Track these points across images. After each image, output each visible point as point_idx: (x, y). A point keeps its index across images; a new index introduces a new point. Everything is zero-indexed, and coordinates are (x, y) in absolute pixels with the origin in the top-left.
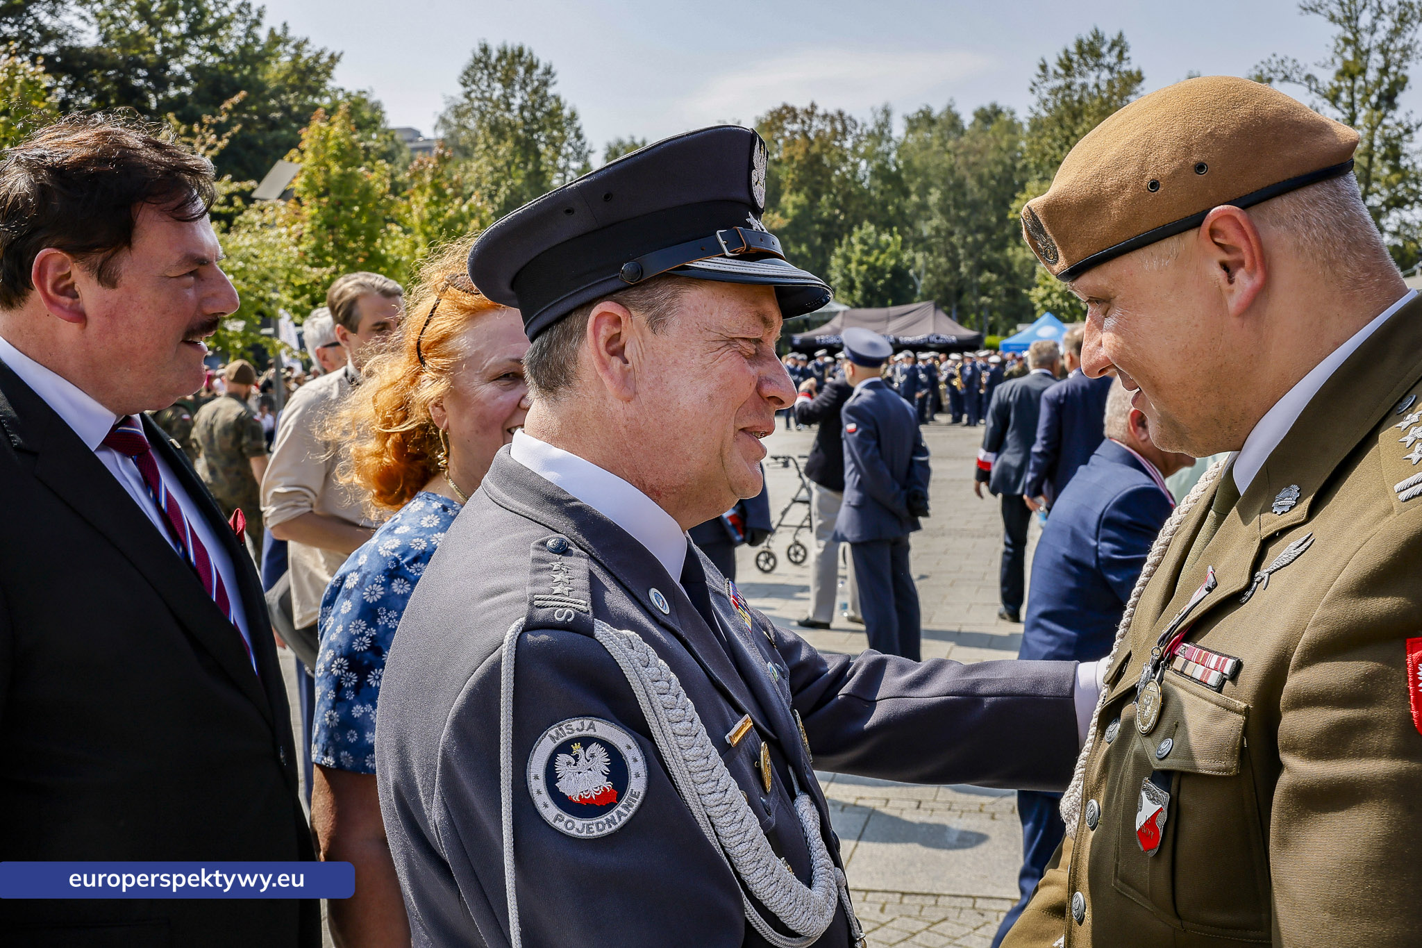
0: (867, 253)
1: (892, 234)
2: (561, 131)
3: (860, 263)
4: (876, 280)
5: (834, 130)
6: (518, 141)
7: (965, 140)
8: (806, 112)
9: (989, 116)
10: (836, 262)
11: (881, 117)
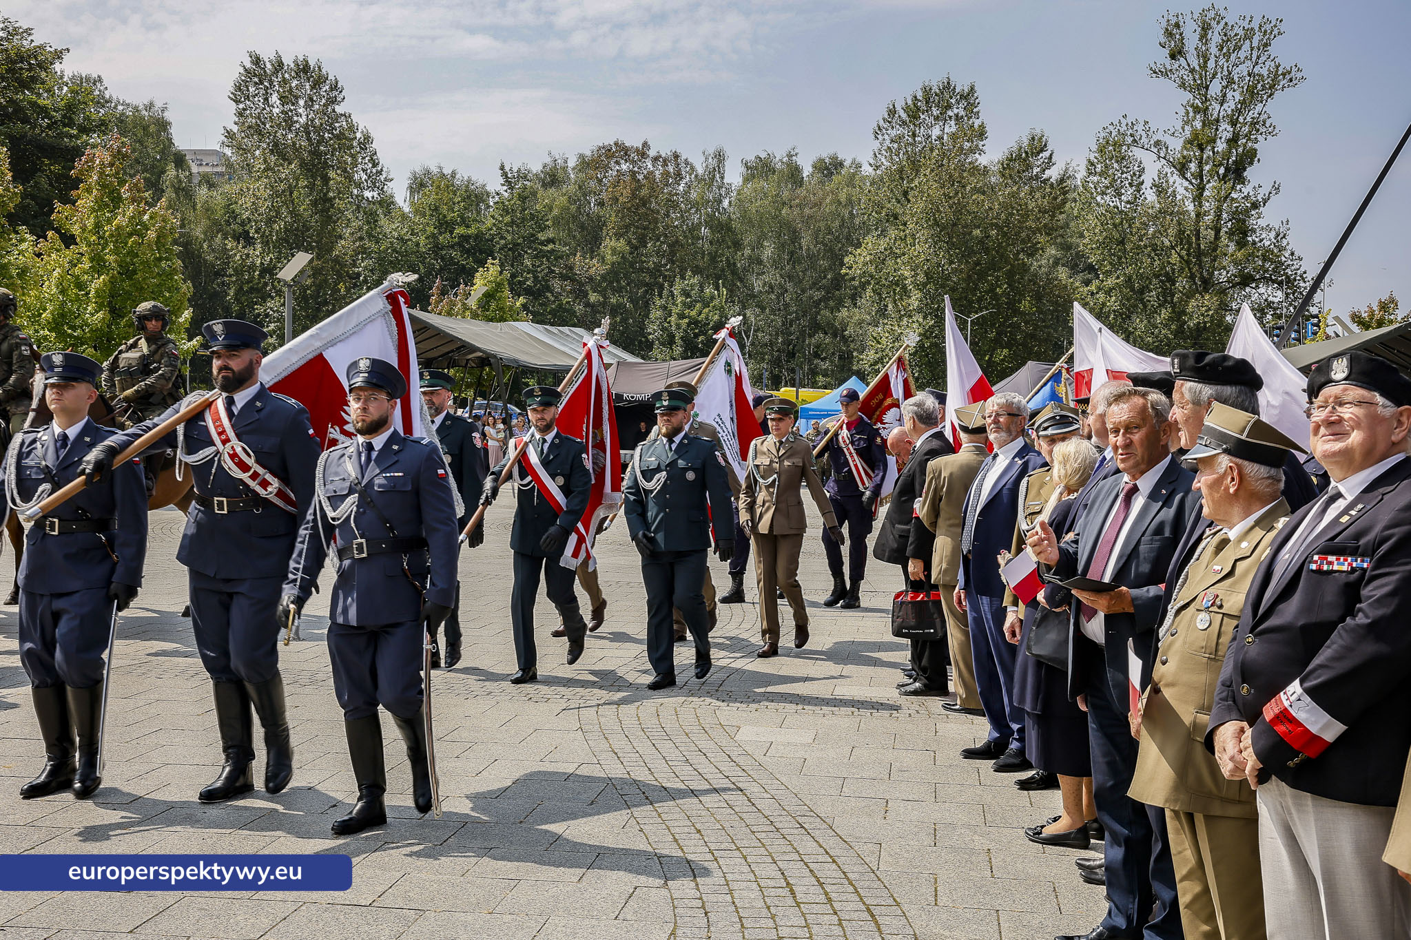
0: (690, 306)
1: (717, 289)
2: (352, 156)
3: (681, 316)
4: (696, 336)
5: (666, 174)
6: (303, 164)
7: (802, 192)
8: (637, 150)
9: (829, 168)
10: (656, 314)
11: (713, 163)
